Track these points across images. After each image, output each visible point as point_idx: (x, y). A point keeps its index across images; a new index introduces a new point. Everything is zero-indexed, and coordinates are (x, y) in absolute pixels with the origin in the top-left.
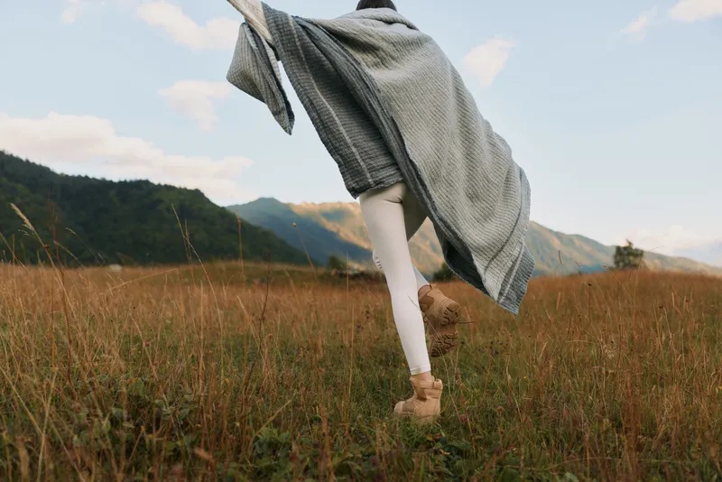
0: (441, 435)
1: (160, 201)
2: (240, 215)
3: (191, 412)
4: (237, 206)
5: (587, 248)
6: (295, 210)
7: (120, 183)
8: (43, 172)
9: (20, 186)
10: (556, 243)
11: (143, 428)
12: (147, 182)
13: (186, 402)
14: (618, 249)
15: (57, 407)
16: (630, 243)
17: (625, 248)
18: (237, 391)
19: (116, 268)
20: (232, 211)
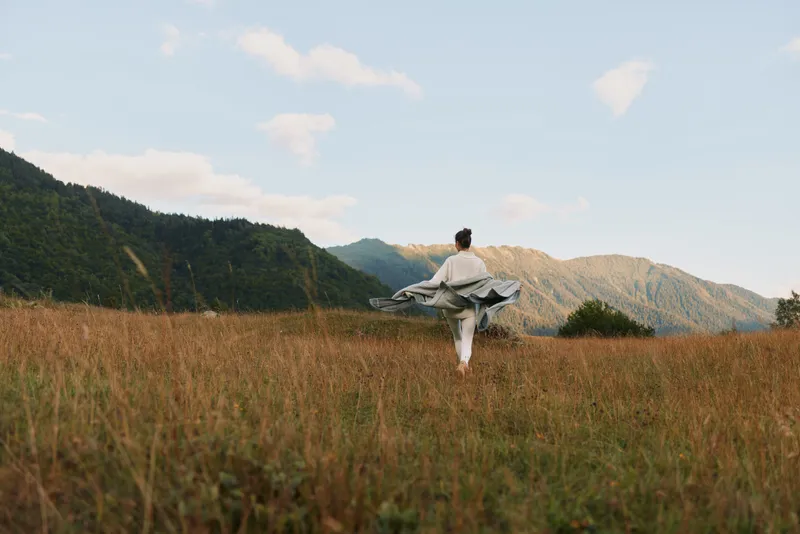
0: (587, 522)
1: (257, 243)
2: (341, 258)
3: (303, 482)
4: (338, 248)
5: (741, 301)
6: (403, 254)
7: (216, 222)
8: (139, 210)
9: (115, 226)
10: (705, 295)
11: (253, 498)
12: (244, 221)
13: (298, 470)
14: (782, 303)
15: (163, 468)
16: (796, 296)
17: (790, 302)
18: (351, 459)
19: (211, 314)
20: (334, 254)
